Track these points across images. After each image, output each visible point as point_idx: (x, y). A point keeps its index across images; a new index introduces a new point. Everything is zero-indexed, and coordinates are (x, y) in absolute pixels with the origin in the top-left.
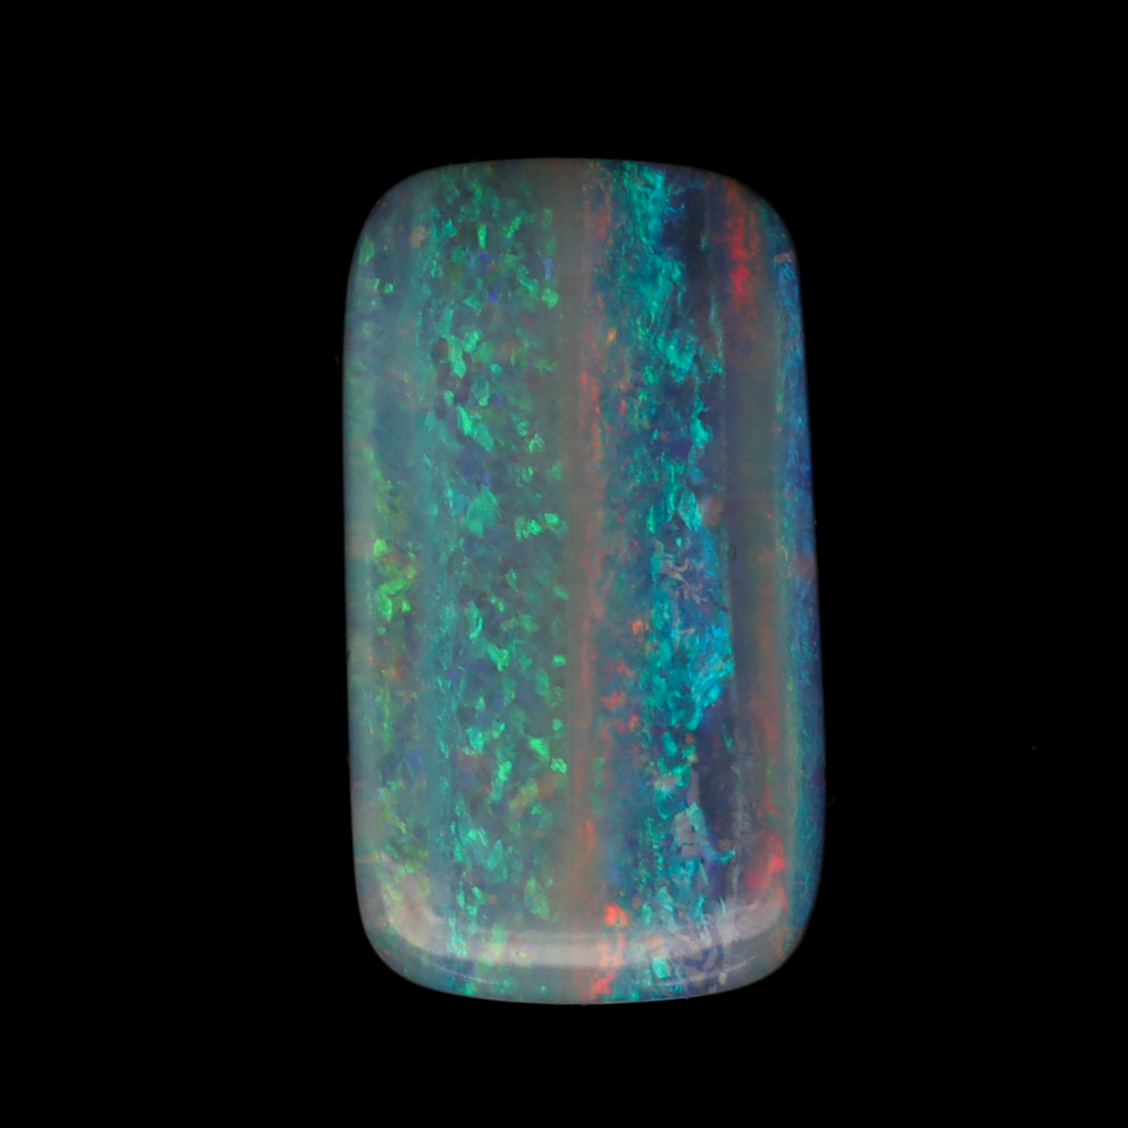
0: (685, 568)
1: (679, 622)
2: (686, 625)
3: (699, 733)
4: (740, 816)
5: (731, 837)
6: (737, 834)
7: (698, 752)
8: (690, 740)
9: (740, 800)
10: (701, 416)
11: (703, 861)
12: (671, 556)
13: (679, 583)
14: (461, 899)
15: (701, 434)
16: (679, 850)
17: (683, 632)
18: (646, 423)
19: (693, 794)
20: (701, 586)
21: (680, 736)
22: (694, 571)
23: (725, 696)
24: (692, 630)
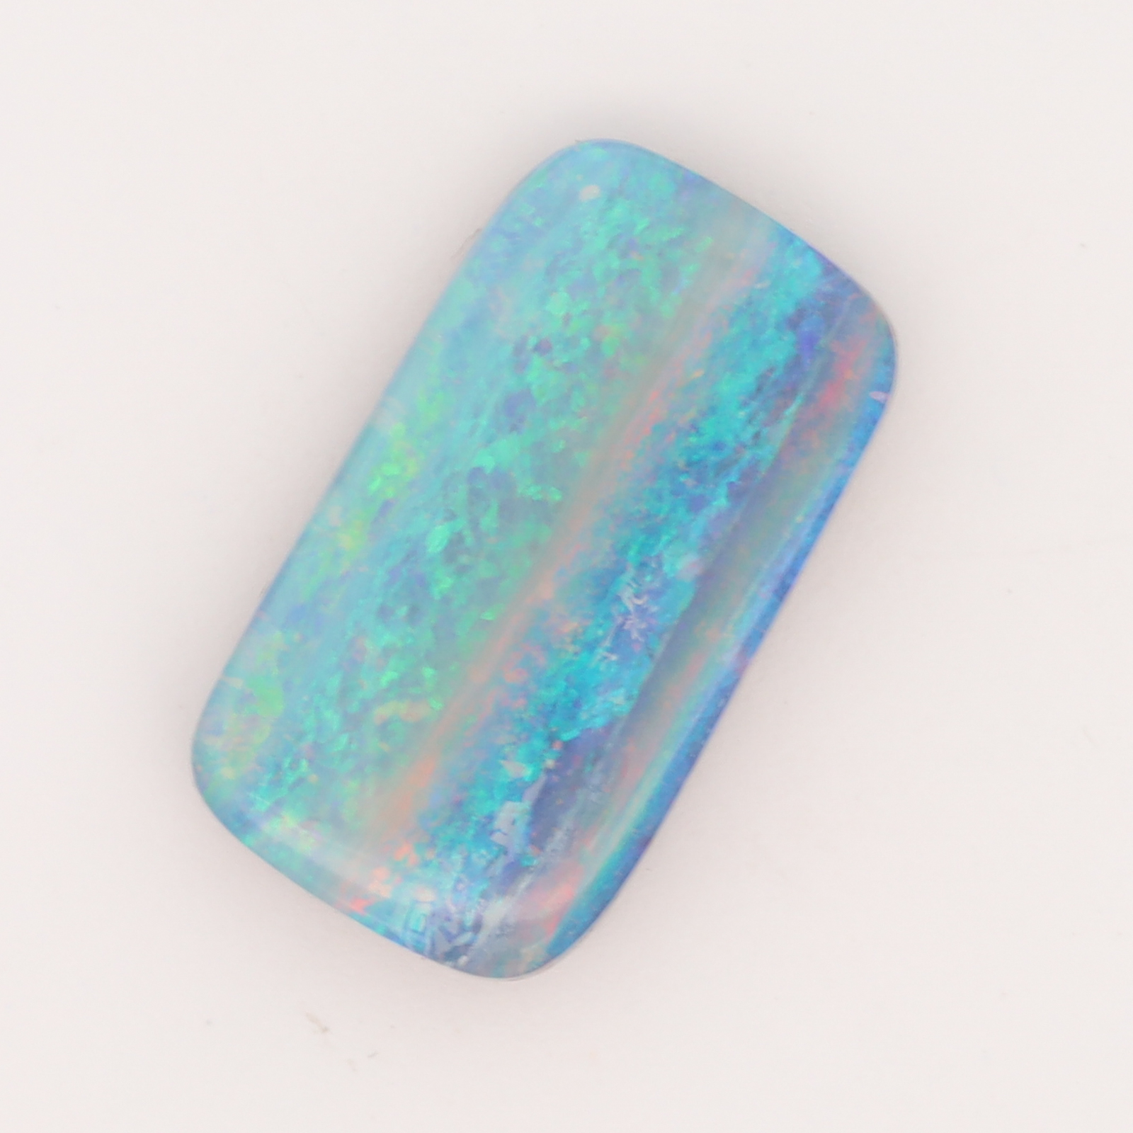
0: (639, 602)
1: (607, 644)
2: (612, 650)
3: (568, 746)
4: (559, 835)
5: (542, 848)
6: (549, 848)
7: (558, 760)
8: (557, 747)
9: (567, 821)
10: (731, 485)
11: (506, 853)
12: (634, 586)
13: (628, 613)
14: (287, 763)
15: (721, 501)
16: (492, 833)
17: (605, 654)
18: (681, 463)
19: (532, 794)
20: (643, 626)
21: (551, 739)
22: (647, 609)
23: (608, 728)
24: (614, 658)
